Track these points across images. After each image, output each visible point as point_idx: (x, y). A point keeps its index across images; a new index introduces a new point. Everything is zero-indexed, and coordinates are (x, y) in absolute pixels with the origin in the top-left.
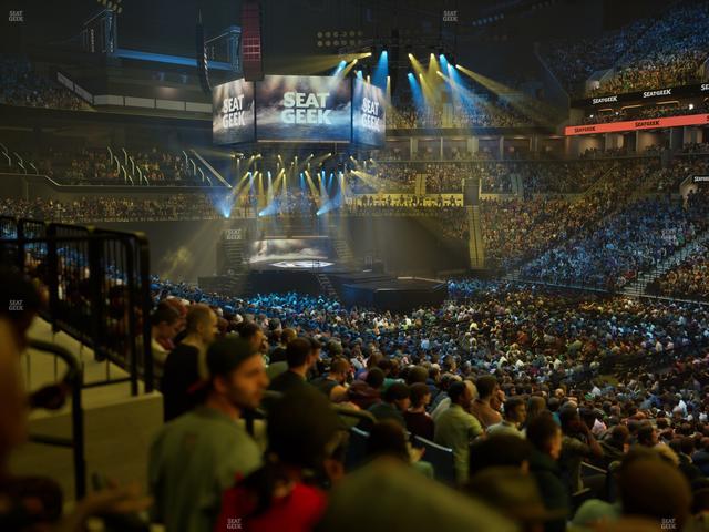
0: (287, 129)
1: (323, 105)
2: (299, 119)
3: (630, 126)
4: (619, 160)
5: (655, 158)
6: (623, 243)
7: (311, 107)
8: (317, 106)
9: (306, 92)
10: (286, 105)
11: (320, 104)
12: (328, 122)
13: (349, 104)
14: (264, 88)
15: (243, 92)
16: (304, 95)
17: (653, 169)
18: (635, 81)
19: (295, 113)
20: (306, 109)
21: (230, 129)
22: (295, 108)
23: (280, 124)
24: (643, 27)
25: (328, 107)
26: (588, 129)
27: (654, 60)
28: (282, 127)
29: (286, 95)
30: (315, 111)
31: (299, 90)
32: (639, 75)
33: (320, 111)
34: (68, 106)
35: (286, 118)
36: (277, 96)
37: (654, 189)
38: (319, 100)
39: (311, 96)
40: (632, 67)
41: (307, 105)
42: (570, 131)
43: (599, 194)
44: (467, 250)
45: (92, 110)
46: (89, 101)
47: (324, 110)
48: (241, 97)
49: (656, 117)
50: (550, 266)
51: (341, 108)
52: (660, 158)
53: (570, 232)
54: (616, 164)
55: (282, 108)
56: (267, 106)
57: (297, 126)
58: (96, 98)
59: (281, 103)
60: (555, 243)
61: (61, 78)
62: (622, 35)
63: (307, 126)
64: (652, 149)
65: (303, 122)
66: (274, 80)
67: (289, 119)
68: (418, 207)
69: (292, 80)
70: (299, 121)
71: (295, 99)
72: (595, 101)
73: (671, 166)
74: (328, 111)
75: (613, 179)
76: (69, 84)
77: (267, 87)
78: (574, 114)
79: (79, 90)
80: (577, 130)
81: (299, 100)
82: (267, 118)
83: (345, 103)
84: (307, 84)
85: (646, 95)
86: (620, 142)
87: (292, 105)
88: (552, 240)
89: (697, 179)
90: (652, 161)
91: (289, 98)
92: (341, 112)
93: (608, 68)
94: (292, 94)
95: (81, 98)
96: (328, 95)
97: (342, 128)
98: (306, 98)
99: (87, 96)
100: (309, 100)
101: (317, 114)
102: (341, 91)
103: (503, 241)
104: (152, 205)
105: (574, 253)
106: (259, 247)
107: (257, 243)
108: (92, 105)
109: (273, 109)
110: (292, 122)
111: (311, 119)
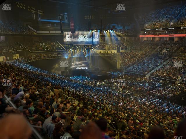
0: (79, 42)
1: (87, 37)
3: (153, 36)
4: (151, 43)
5: (158, 43)
6: (148, 64)
7: (84, 38)
9: (83, 34)
12: (88, 41)
13: (92, 37)
14: (75, 34)
15: (70, 34)
17: (157, 46)
18: (155, 26)
21: (67, 41)
22: (81, 38)
23: (78, 41)
24: (158, 11)
26: (144, 36)
27: (159, 20)
31: (82, 34)
32: (156, 24)
34: (31, 33)
35: (79, 40)
36: (77, 35)
37: (157, 51)
38: (86, 36)
39: (84, 36)
40: (155, 22)
42: (141, 36)
43: (146, 51)
44: (117, 64)
45: (36, 34)
48: (70, 35)
49: (158, 34)
50: (133, 69)
51: (90, 38)
52: (159, 43)
53: (138, 61)
54: (150, 44)
55: (78, 38)
56: (75, 38)
57: (81, 42)
58: (37, 31)
60: (135, 63)
61: (29, 27)
62: (154, 13)
63: (83, 42)
64: (158, 41)
66: (77, 32)
68: (106, 54)
69: (80, 32)
70: (82, 41)
72: (146, 30)
73: (161, 45)
74: (88, 38)
75: (149, 48)
76: (31, 28)
78: (142, 32)
79: (33, 29)
80: (142, 36)
81: (82, 36)
82: (75, 40)
84: (83, 33)
85: (157, 29)
86: (152, 39)
88: (134, 62)
89: (166, 49)
90: (157, 44)
91: (80, 36)
93: (149, 22)
95: (34, 31)
97: (90, 42)
103: (124, 62)
104: (50, 55)
105: (138, 66)
106: (73, 64)
107: (73, 63)
108: (36, 33)
109: (77, 38)
110: (80, 41)
111: (84, 40)
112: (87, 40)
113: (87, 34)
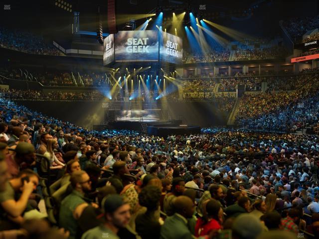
0: (128, 55)
1: (145, 44)
7: (140, 45)
8: (142, 44)
10: (128, 44)
11: (144, 43)
12: (148, 52)
13: (158, 43)
14: (118, 37)
15: (111, 40)
16: (136, 39)
19: (132, 48)
20: (137, 46)
21: (108, 58)
22: (132, 45)
25: (148, 44)
28: (126, 54)
29: (128, 40)
30: (141, 46)
31: (134, 37)
33: (144, 47)
34: (54, 54)
35: (128, 50)
36: (125, 40)
38: (143, 41)
39: (140, 40)
41: (138, 44)
45: (63, 55)
46: (63, 52)
47: (146, 46)
48: (111, 42)
51: (154, 45)
55: (127, 46)
56: (120, 45)
57: (134, 54)
58: (67, 50)
59: (126, 44)
61: (55, 43)
63: (138, 54)
65: (136, 52)
66: (123, 33)
67: (130, 51)
69: (131, 33)
70: (134, 52)
71: (132, 41)
74: (148, 46)
76: (57, 45)
77: (120, 37)
79: (61, 48)
81: (134, 42)
82: (120, 51)
83: (156, 42)
84: (138, 34)
87: (131, 44)
91: (130, 41)
92: (154, 47)
94: (131, 39)
95: (61, 51)
96: (148, 39)
97: (154, 54)
98: (137, 41)
99: (63, 50)
100: (139, 41)
101: (142, 48)
102: (154, 37)
106: (126, 114)
107: (125, 111)
108: (65, 54)
109: (123, 46)
110: (131, 52)
111: (140, 50)
112: (147, 50)
113: (148, 36)
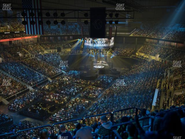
2: (101, 45)
12: (105, 46)
25: (105, 43)
38: (104, 42)
39: (103, 42)
55: (98, 44)
57: (100, 47)
63: (102, 47)
70: (100, 46)
82: (95, 46)
83: (108, 43)
84: (102, 40)
91: (99, 42)
102: (107, 41)
111: (102, 45)
112: (105, 45)
